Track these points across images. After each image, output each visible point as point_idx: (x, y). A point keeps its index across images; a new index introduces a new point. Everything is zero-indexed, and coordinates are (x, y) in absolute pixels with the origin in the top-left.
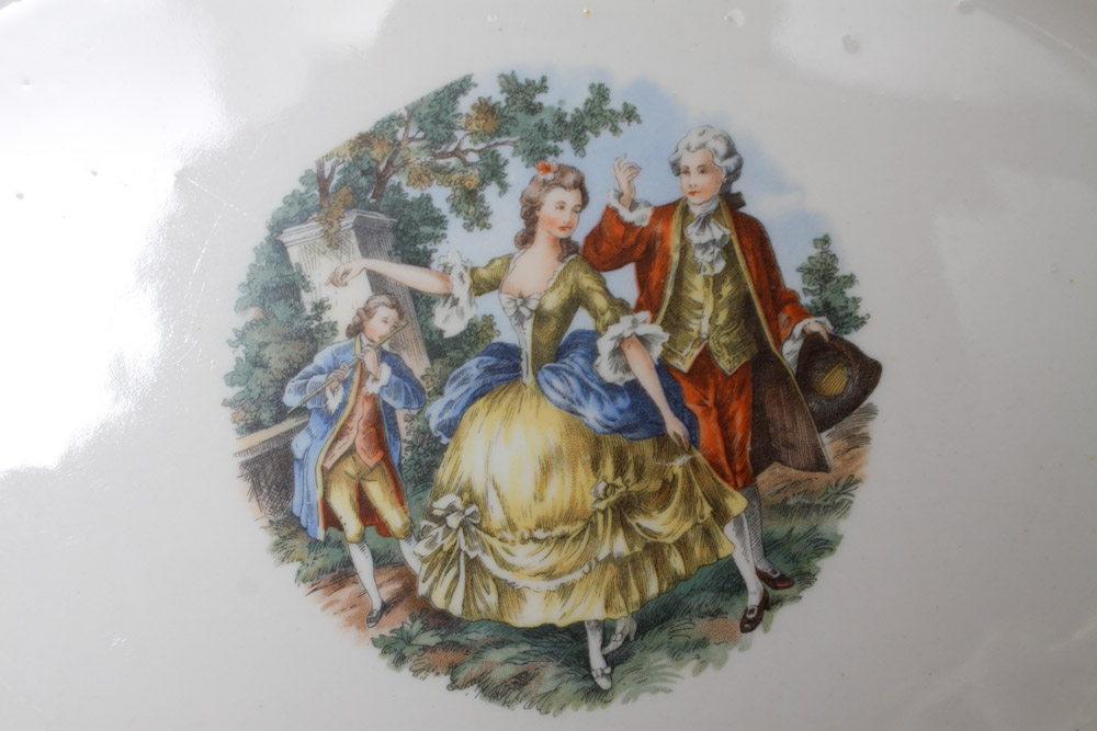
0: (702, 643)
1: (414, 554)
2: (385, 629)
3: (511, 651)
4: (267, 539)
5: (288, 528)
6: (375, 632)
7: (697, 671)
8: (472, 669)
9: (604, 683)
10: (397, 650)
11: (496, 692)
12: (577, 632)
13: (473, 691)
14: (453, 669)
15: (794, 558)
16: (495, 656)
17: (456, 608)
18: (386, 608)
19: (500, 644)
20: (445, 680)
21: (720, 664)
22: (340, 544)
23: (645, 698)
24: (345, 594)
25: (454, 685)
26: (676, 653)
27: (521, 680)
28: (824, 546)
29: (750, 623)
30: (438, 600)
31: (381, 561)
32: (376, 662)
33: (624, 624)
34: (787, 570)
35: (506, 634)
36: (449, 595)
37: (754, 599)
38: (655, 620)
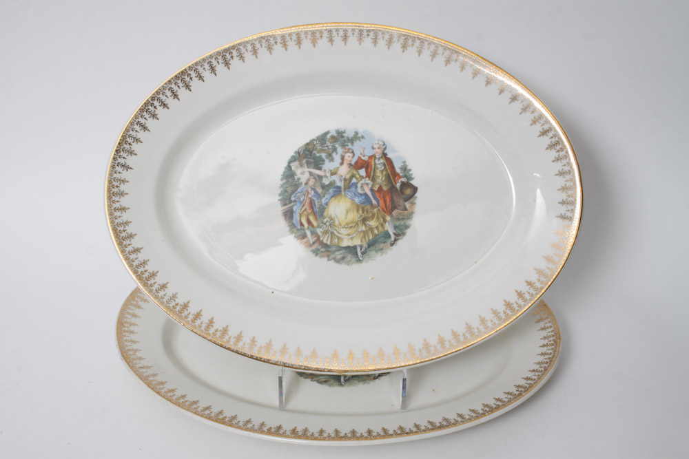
0: (382, 249)
1: (319, 231)
2: (314, 247)
3: (341, 252)
4: (288, 229)
5: (292, 226)
6: (311, 249)
7: (381, 255)
8: (332, 256)
9: (361, 259)
10: (316, 252)
11: (338, 261)
12: (355, 247)
13: (333, 261)
14: (328, 256)
15: (401, 230)
16: (337, 253)
17: (329, 243)
18: (314, 243)
19: (338, 251)
20: (327, 259)
21: (386, 254)
22: (304, 230)
23: (370, 261)
24: (305, 240)
25: (328, 260)
26: (376, 251)
27: (343, 258)
28: (407, 227)
29: (392, 244)
30: (325, 241)
31: (313, 233)
32: (312, 256)
33: (365, 245)
34: (400, 232)
35: (340, 248)
36: (327, 240)
37: (393, 239)
38: (371, 244)
